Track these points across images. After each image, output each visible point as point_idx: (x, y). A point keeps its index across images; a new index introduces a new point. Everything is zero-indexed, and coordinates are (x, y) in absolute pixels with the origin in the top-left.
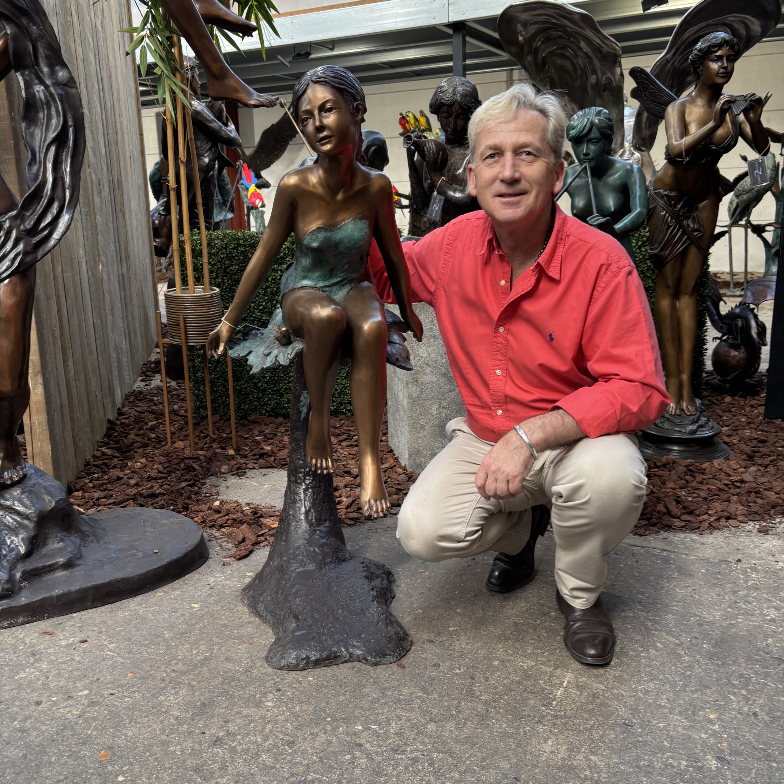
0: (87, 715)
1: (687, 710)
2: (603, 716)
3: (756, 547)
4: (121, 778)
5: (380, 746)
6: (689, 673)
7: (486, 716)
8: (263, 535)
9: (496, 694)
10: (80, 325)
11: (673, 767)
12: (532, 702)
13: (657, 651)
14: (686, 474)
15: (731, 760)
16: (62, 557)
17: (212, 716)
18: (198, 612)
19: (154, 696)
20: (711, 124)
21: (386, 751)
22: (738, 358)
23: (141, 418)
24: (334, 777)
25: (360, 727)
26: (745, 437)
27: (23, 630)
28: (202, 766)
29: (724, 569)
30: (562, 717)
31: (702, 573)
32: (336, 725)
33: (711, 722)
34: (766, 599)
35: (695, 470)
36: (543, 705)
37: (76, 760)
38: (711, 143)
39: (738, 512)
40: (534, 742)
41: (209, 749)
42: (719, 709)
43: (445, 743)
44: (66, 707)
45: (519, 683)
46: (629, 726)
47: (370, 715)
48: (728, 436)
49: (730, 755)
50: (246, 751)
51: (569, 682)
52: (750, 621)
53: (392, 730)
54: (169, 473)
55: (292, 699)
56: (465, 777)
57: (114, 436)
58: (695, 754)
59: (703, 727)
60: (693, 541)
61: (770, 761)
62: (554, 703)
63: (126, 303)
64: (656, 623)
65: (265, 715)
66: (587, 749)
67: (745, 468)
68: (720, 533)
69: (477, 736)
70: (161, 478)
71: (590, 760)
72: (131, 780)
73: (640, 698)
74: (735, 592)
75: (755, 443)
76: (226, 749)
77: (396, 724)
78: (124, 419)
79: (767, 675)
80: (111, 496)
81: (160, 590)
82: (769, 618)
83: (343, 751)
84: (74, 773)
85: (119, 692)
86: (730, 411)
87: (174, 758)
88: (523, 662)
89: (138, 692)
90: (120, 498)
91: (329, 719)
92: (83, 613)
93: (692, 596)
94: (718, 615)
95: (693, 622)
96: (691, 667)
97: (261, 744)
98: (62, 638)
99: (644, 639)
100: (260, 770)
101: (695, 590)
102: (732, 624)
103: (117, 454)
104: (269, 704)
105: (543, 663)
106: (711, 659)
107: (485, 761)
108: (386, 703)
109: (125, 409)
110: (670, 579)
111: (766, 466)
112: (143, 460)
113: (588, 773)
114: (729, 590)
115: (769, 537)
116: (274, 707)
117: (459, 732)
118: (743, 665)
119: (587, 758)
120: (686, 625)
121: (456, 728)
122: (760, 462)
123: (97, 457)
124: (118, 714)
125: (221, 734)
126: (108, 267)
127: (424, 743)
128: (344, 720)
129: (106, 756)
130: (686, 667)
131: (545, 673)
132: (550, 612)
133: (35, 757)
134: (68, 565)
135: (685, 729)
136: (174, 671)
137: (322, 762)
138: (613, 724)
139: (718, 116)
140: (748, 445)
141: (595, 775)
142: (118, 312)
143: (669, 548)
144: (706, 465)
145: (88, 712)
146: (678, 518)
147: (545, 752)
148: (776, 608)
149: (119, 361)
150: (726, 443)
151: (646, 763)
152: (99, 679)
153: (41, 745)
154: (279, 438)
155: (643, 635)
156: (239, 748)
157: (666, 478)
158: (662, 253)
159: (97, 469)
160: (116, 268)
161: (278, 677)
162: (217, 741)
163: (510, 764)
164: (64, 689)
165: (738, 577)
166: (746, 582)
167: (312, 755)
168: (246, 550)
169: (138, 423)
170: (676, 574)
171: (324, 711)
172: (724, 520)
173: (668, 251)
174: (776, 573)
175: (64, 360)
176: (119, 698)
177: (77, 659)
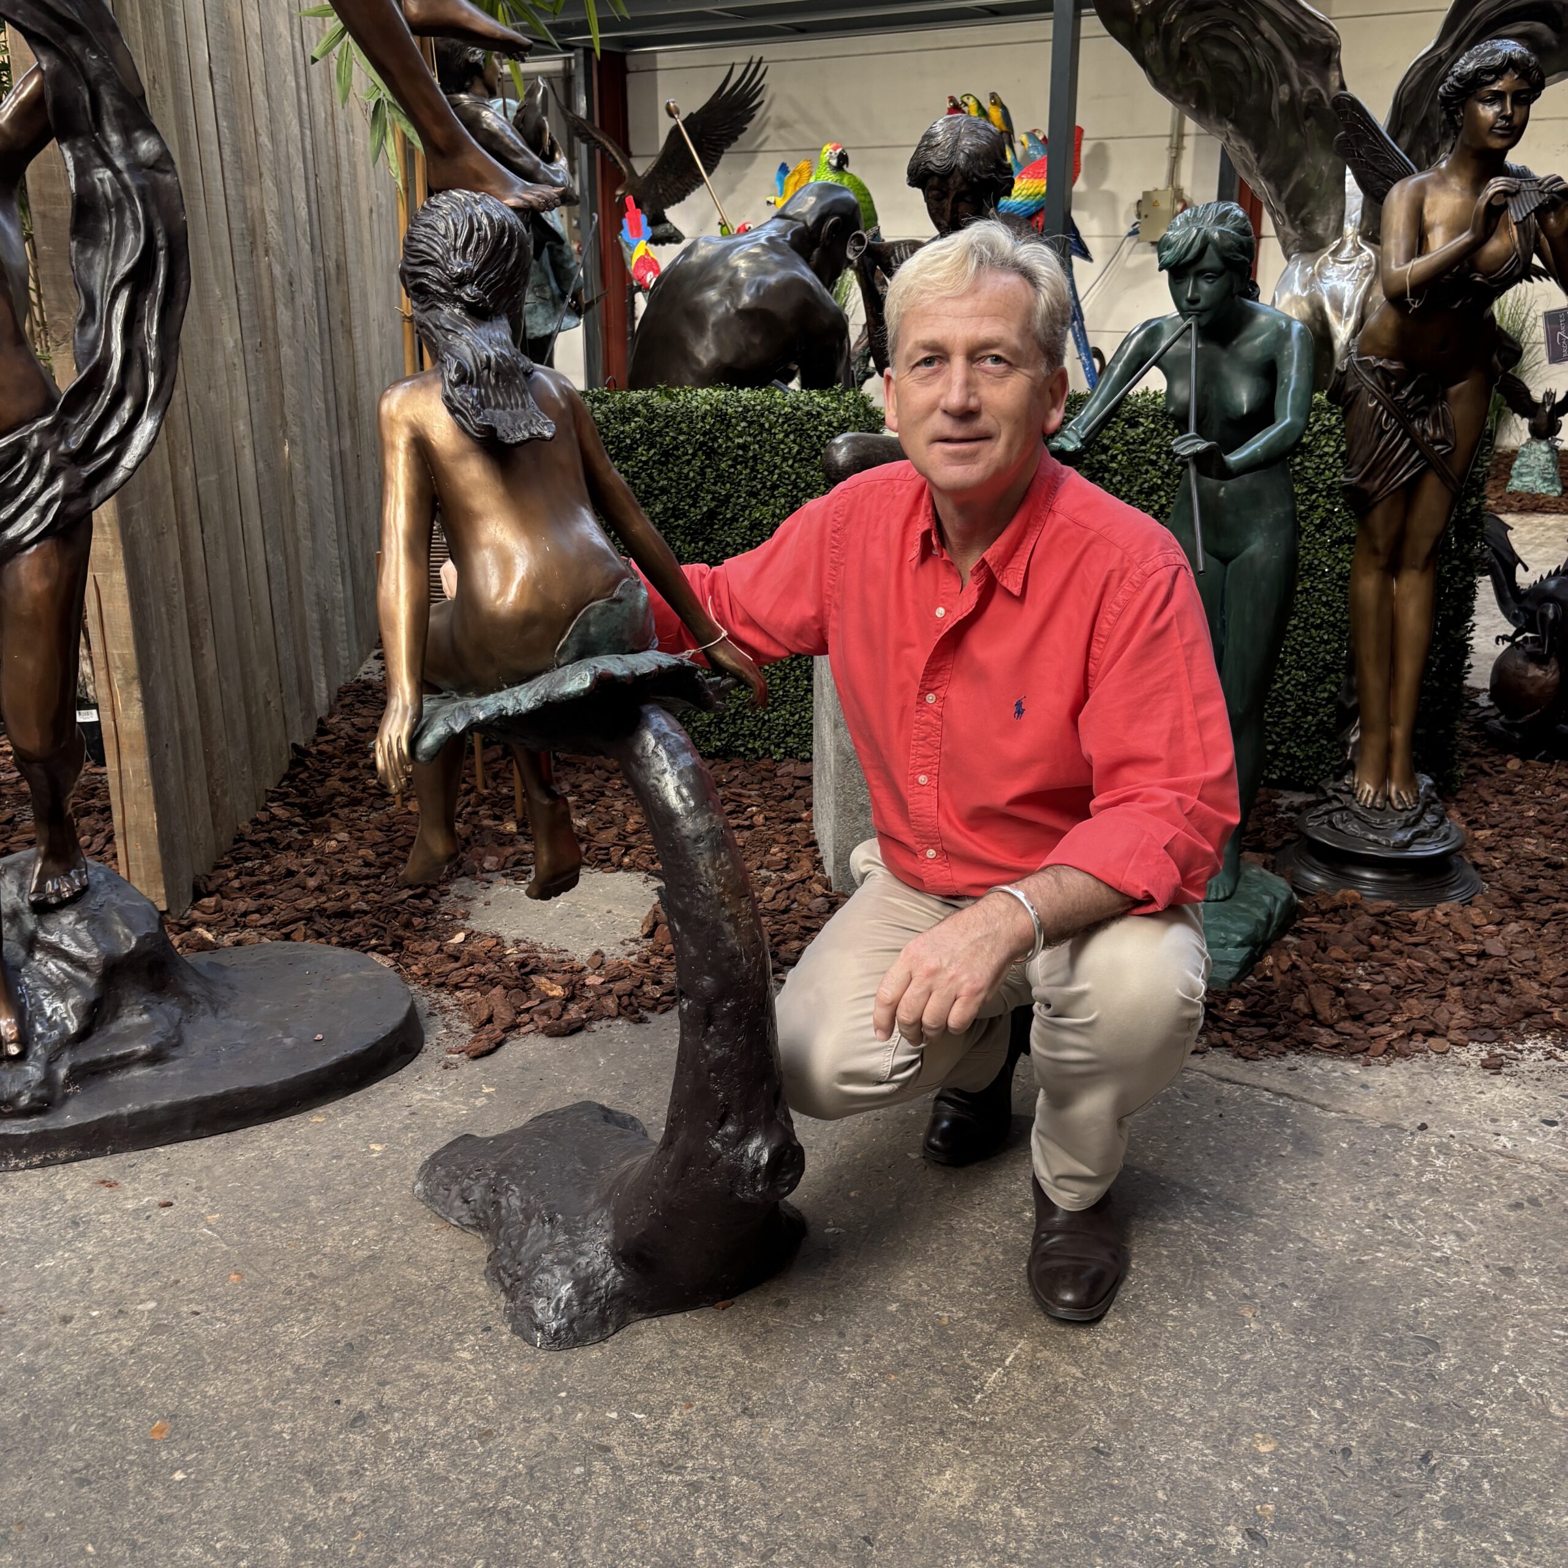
0: (145, 1349)
1: (1221, 1430)
2: (1061, 1431)
3: (1468, 1099)
4: (179, 1476)
5: (640, 1454)
6: (1248, 1356)
7: (847, 1412)
8: (528, 1010)
9: (876, 1370)
10: (233, 571)
11: (1159, 1541)
12: (937, 1392)
13: (1201, 1307)
14: (1374, 931)
15: (1271, 1539)
16: (144, 1042)
17: (360, 1371)
18: (379, 1162)
19: (268, 1323)
20: (1465, 238)
21: (649, 1465)
22: (1542, 682)
23: (357, 742)
24: (546, 1507)
25: (614, 1415)
26: (1522, 854)
27: (66, 1174)
28: (322, 1465)
29: (1388, 1144)
30: (984, 1426)
31: (1341, 1151)
32: (572, 1407)
33: (1258, 1459)
34: (1446, 1214)
35: (1394, 924)
36: (957, 1400)
37: (109, 1434)
38: (1474, 268)
39: (1453, 1023)
40: (920, 1471)
41: (340, 1433)
42: (1281, 1434)
43: (758, 1458)
44: (113, 1331)
45: (925, 1351)
46: (1102, 1453)
47: (638, 1392)
48: (1489, 849)
49: (1273, 1528)
50: (404, 1443)
51: (1017, 1357)
52: (1401, 1257)
53: (669, 1426)
54: (385, 866)
55: (507, 1349)
56: (777, 1528)
57: (302, 780)
58: (1208, 1520)
59: (1239, 1469)
60: (1346, 1076)
61: (1344, 1548)
62: (979, 1396)
63: (347, 509)
64: (1217, 1250)
65: (453, 1376)
66: (1011, 1493)
67: (1499, 924)
68: (1406, 1064)
69: (819, 1451)
70: (367, 877)
71: (1011, 1514)
72: (196, 1481)
73: (1141, 1400)
74: (1390, 1195)
75: (1540, 866)
76: (369, 1436)
77: (681, 1414)
78: (326, 742)
79: (1397, 1372)
80: (271, 909)
81: (320, 1110)
82: (1438, 1254)
83: (574, 1458)
84: (102, 1458)
85: (208, 1309)
86: (1511, 793)
87: (276, 1446)
88: (943, 1310)
89: (240, 1311)
90: (284, 916)
91: (563, 1394)
92: (175, 1147)
93: (1304, 1198)
94: (1342, 1240)
95: (1290, 1252)
96: (1254, 1345)
97: (433, 1433)
98: (130, 1194)
99: (1185, 1281)
100: (421, 1482)
101: (1314, 1184)
102: (1363, 1262)
103: (297, 819)
104: (466, 1355)
105: (981, 1314)
106: (1298, 1331)
107: (820, 1500)
108: (672, 1372)
109: (334, 720)
110: (1274, 1158)
111: (1543, 923)
112: (343, 836)
113: (1000, 1539)
114: (1381, 1189)
115: (1498, 1080)
116: (472, 1362)
117: (788, 1440)
118: (1356, 1349)
119: (1007, 1511)
120: (1275, 1257)
121: (785, 1432)
122: (1532, 914)
123: (262, 824)
124: (198, 1353)
125: (367, 1407)
126: (305, 443)
127: (720, 1456)
128: (589, 1399)
129: (162, 1431)
130: (1245, 1344)
131: (978, 1336)
132: (1023, 1210)
133: (42, 1423)
134: (155, 1058)
135: (1204, 1469)
136: (311, 1275)
137: (532, 1476)
138: (1075, 1448)
139: (1480, 222)
140: (1522, 873)
141: (1013, 1545)
142: (328, 528)
143: (1294, 1091)
144: (1419, 915)
145: (148, 1344)
146: (1331, 1027)
147: (932, 1492)
148: (1458, 1234)
149: (325, 625)
150: (1477, 866)
151: (1112, 1530)
152: (177, 1282)
153: (56, 1399)
154: (608, 800)
155: (1185, 1274)
156: (393, 1437)
157: (1330, 938)
158: (1366, 485)
159: (254, 850)
160: (325, 442)
161: (491, 1304)
162: (358, 1420)
163: (864, 1510)
164: (114, 1296)
165: (1408, 1163)
166: (1420, 1174)
167: (518, 1461)
168: (490, 1040)
169: (349, 752)
170: (1290, 1148)
171: (558, 1377)
172: (1419, 1037)
173: (1378, 482)
174: (1485, 1159)
175: (192, 647)
176: (206, 1321)
177: (149, 1237)
